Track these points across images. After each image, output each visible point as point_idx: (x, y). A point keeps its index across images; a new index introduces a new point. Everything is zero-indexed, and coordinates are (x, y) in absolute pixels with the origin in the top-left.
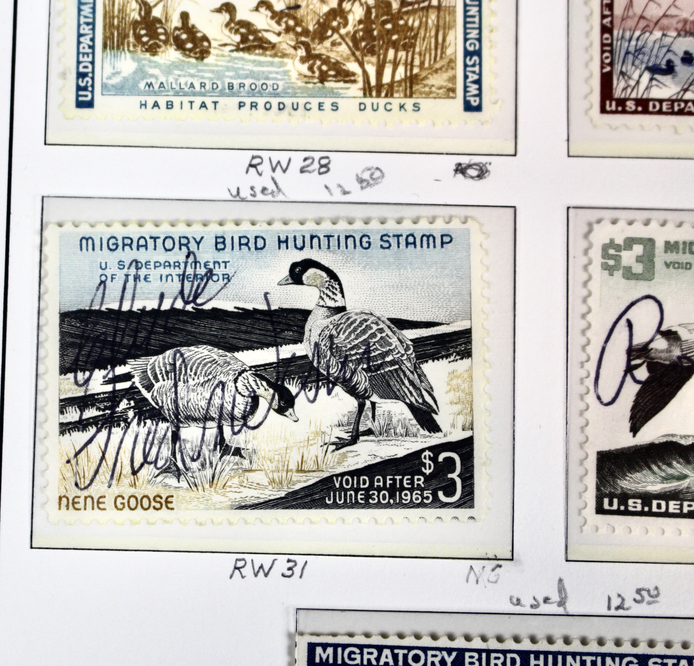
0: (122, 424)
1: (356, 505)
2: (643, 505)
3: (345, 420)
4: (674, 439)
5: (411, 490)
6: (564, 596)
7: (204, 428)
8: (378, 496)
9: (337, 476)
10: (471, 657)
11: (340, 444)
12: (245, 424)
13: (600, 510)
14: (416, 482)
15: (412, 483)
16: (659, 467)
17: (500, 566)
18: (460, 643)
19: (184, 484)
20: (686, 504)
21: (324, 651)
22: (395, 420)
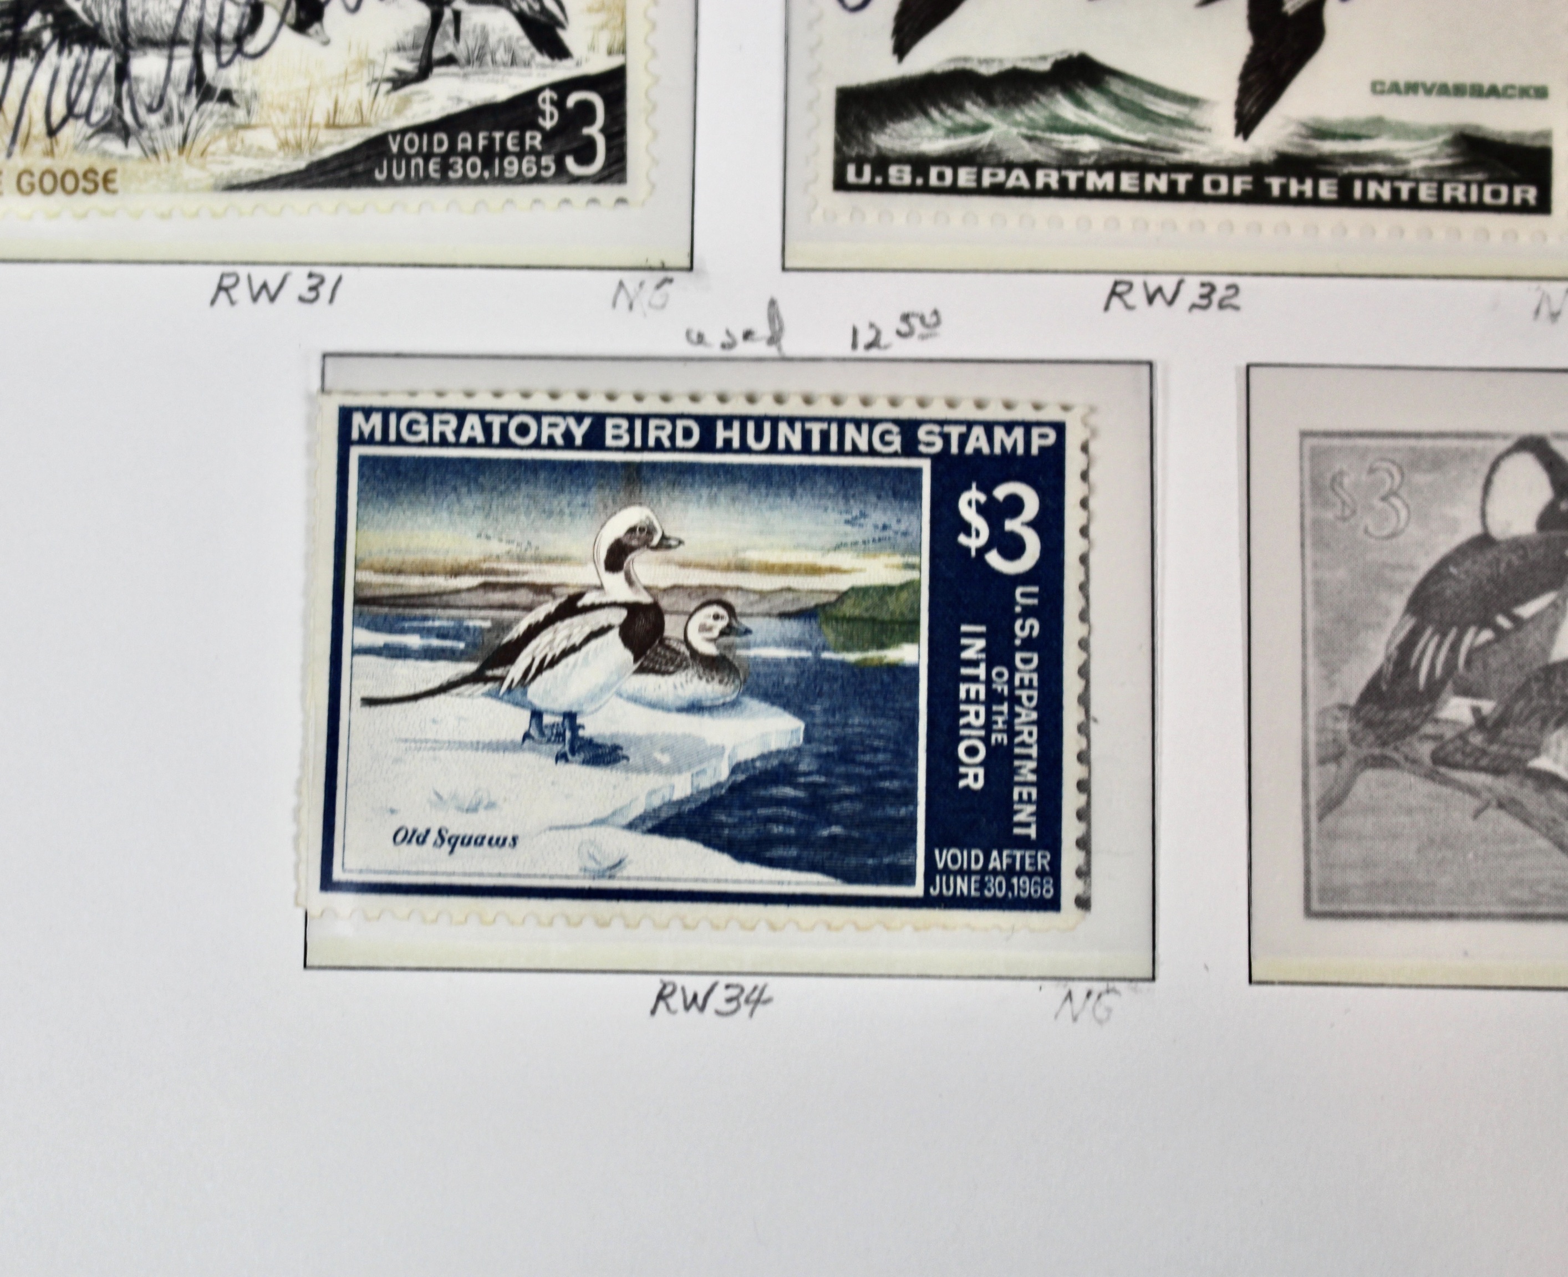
0: (32, 53)
1: (425, 180)
2: (914, 175)
3: (409, 41)
4: (968, 66)
5: (520, 155)
6: (777, 327)
7: (171, 58)
8: (464, 166)
9: (394, 134)
10: (617, 427)
11: (400, 81)
12: (239, 50)
13: (841, 184)
14: (528, 142)
15: (521, 142)
16: (942, 112)
17: (670, 281)
18: (597, 404)
19: (134, 149)
20: (986, 172)
21: (367, 418)
22: (493, 40)
